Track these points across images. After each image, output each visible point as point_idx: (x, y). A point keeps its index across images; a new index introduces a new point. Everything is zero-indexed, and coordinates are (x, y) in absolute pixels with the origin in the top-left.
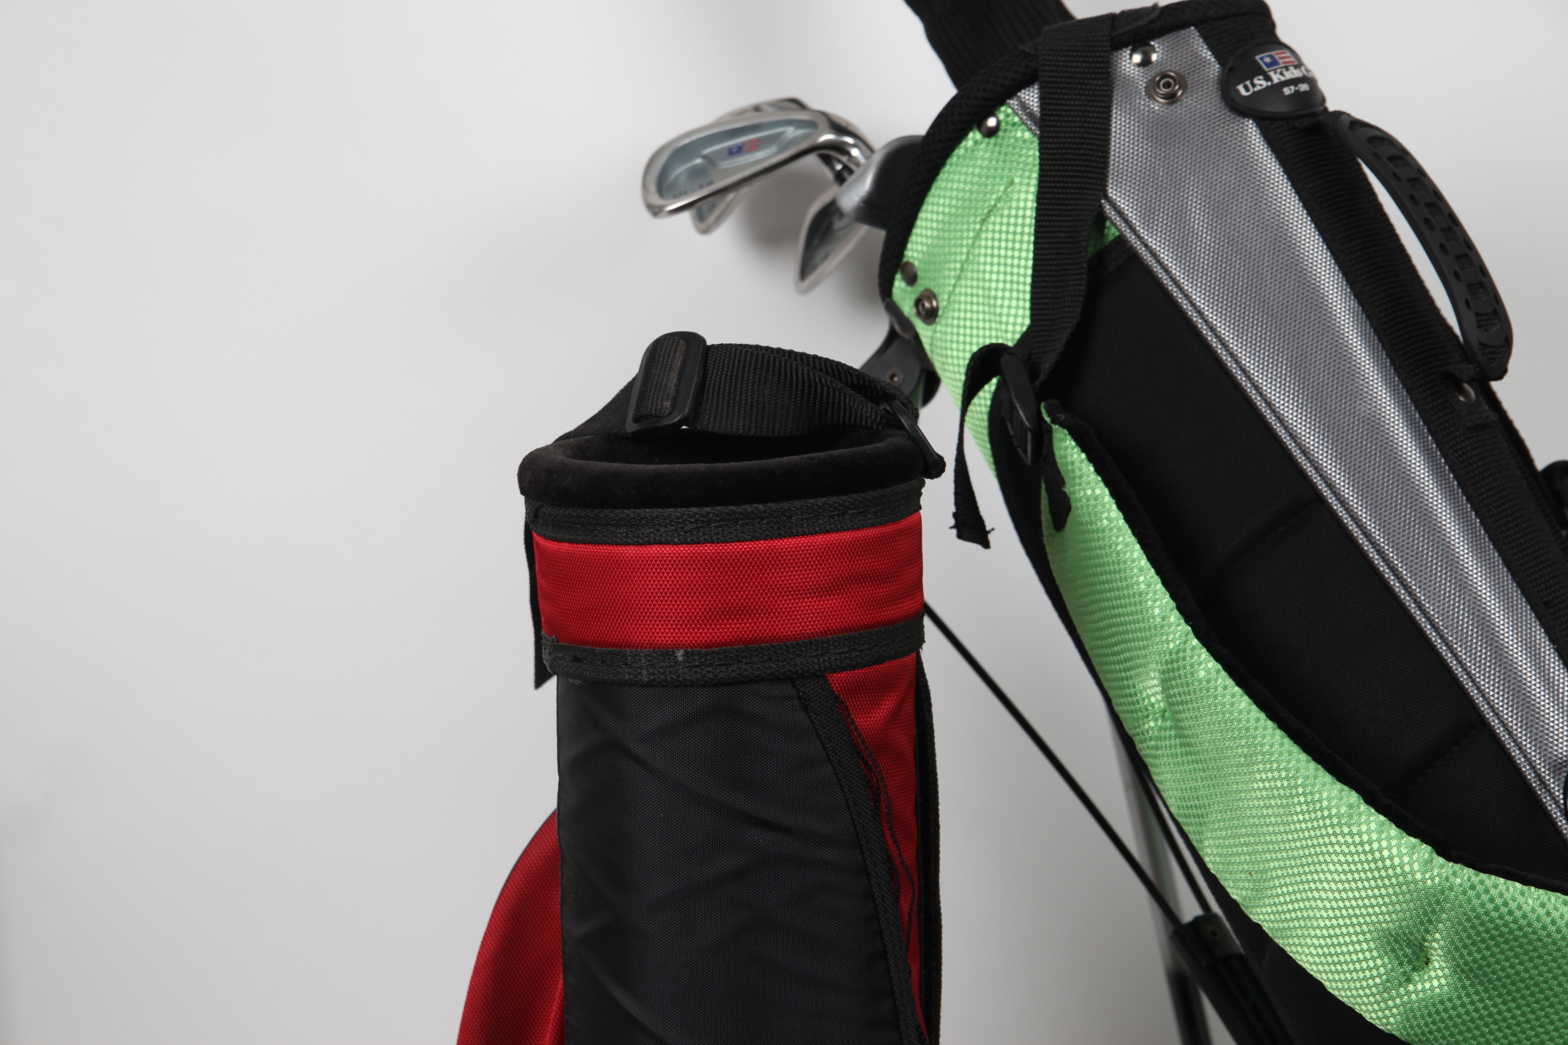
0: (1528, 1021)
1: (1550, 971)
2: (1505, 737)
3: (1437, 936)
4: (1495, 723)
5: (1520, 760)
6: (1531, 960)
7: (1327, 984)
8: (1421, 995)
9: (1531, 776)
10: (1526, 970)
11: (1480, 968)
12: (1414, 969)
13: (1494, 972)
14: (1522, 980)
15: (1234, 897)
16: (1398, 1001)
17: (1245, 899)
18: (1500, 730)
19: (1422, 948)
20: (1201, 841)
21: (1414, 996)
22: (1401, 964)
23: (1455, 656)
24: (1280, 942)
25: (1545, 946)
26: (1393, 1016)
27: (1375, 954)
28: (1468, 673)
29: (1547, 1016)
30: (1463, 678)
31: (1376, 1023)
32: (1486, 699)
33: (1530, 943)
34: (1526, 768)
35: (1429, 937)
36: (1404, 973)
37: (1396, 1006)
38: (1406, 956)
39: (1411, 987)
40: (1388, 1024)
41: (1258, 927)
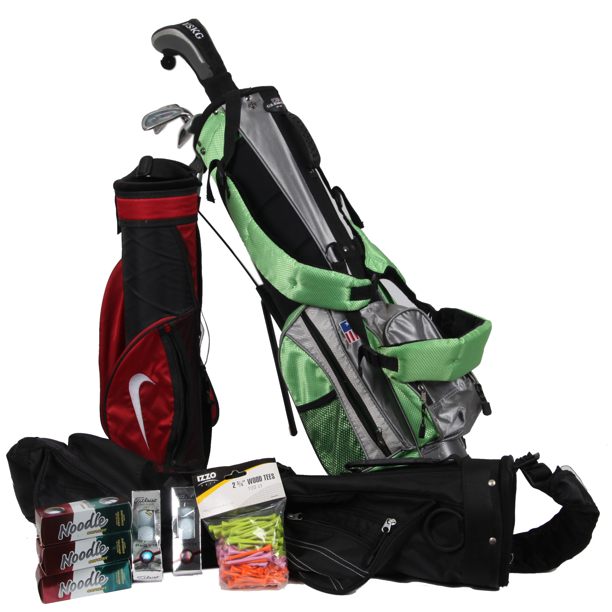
0: (315, 294)
1: (318, 284)
2: (316, 241)
3: (298, 278)
4: (314, 238)
5: (319, 245)
6: (314, 282)
7: (279, 290)
8: (295, 290)
9: (320, 248)
10: (314, 284)
11: (305, 284)
12: (294, 285)
13: (308, 285)
14: (313, 286)
15: (263, 274)
16: (291, 292)
17: (264, 274)
18: (315, 239)
19: (295, 281)
20: (256, 263)
21: (294, 291)
22: (292, 284)
23: (307, 225)
24: (270, 282)
25: (317, 279)
26: (291, 295)
27: (287, 283)
28: (309, 228)
29: (318, 293)
30: (308, 229)
31: (288, 297)
32: (313, 233)
33: (314, 278)
34: (320, 247)
35: (296, 278)
36: (292, 286)
37: (291, 293)
38: (292, 283)
39: (294, 289)
40: (290, 297)
41: (267, 280)
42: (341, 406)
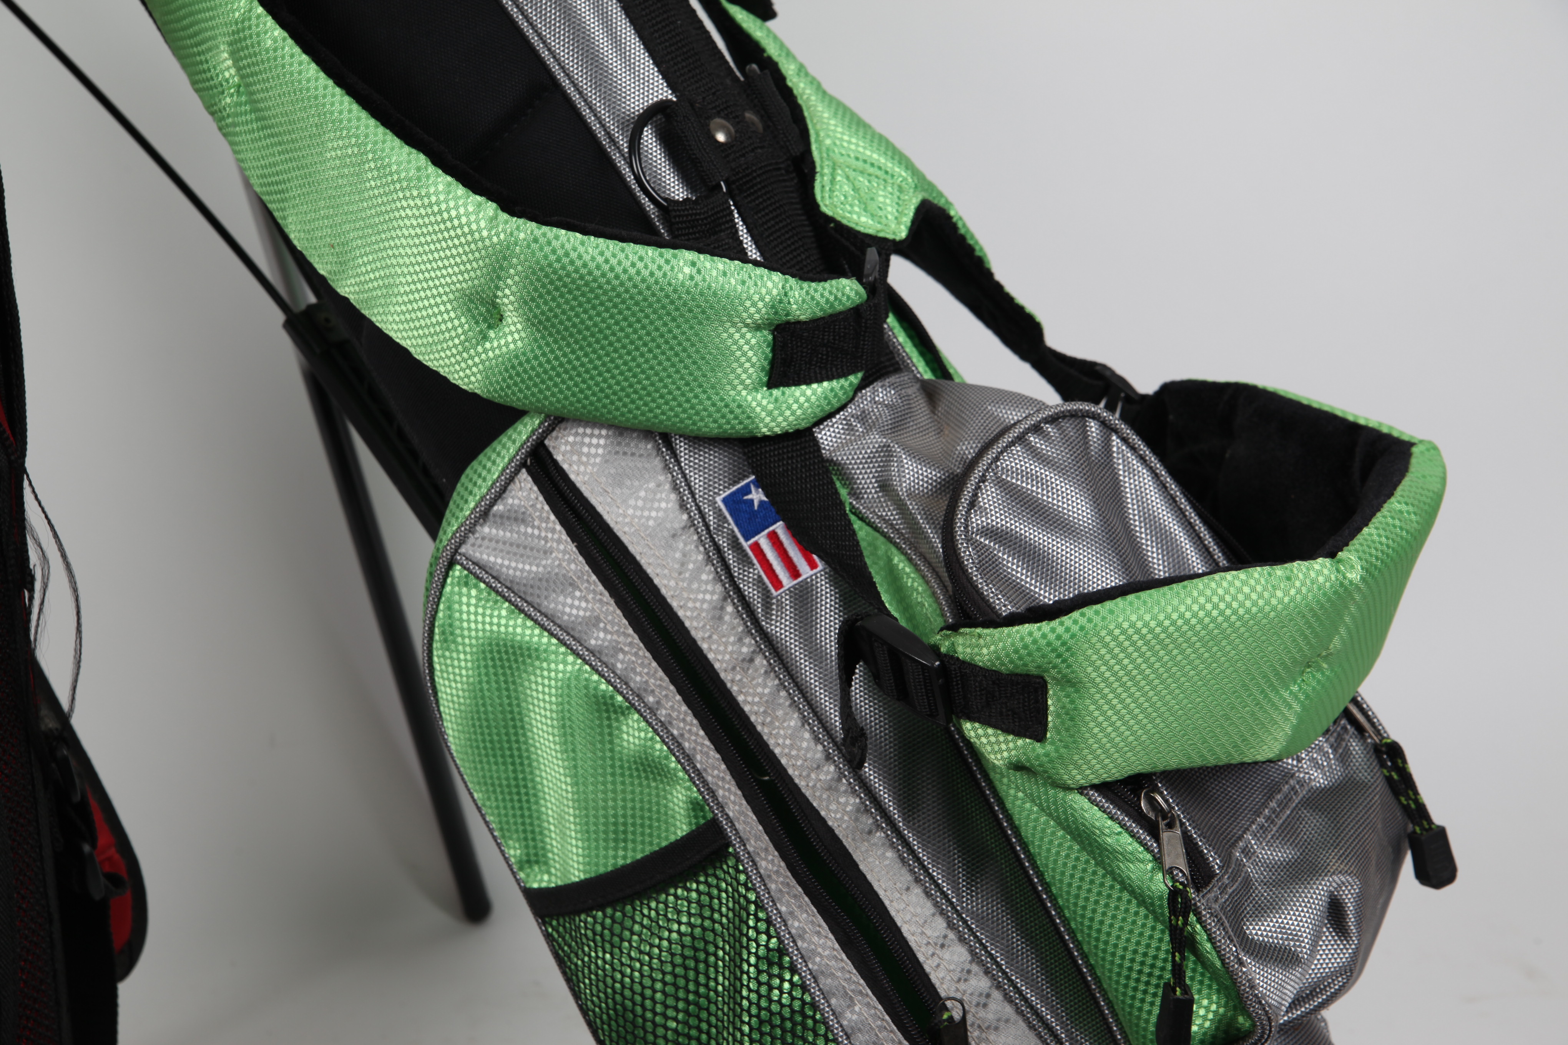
0: (595, 368)
1: (612, 317)
2: (575, 97)
3: (507, 291)
4: (566, 83)
5: (591, 119)
6: (594, 307)
7: (412, 350)
8: (497, 352)
9: (601, 134)
10: (590, 318)
11: (548, 319)
12: (490, 327)
13: (561, 323)
14: (588, 328)
15: (322, 272)
16: (477, 360)
17: (330, 273)
18: (571, 90)
19: (495, 305)
20: (285, 218)
21: (491, 354)
22: (477, 323)
23: (527, 18)
24: (365, 312)
25: (605, 293)
26: (474, 374)
27: (452, 315)
28: (539, 35)
29: (612, 361)
30: (535, 40)
31: (459, 383)
32: (557, 60)
33: (592, 291)
34: (596, 127)
35: (499, 293)
36: (481, 332)
37: (475, 365)
38: (481, 315)
39: (488, 345)
40: (470, 383)
41: (346, 300)
42: (752, 896)
